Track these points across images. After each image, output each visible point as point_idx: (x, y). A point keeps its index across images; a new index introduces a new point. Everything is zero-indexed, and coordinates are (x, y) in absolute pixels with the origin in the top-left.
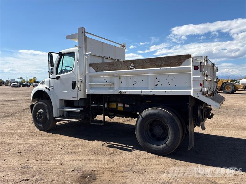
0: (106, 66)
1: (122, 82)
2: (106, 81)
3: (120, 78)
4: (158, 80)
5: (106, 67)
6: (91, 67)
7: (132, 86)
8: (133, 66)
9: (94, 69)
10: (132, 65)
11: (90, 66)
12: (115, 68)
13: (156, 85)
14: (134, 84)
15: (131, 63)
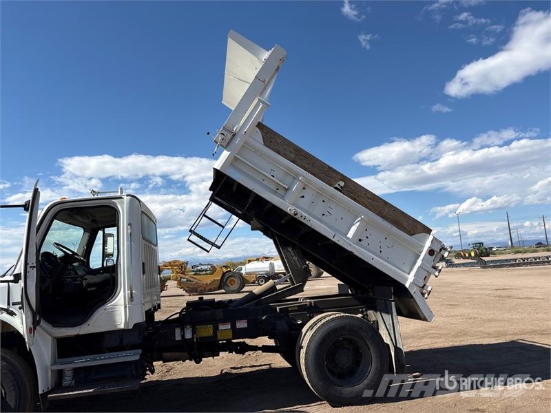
0: (291, 149)
1: (303, 197)
2: (273, 173)
3: (304, 188)
4: (367, 234)
5: (291, 152)
6: (257, 129)
7: (320, 216)
8: (341, 187)
9: (263, 138)
10: (342, 184)
11: (257, 126)
12: (307, 166)
13: (360, 240)
14: (323, 215)
15: (342, 180)
